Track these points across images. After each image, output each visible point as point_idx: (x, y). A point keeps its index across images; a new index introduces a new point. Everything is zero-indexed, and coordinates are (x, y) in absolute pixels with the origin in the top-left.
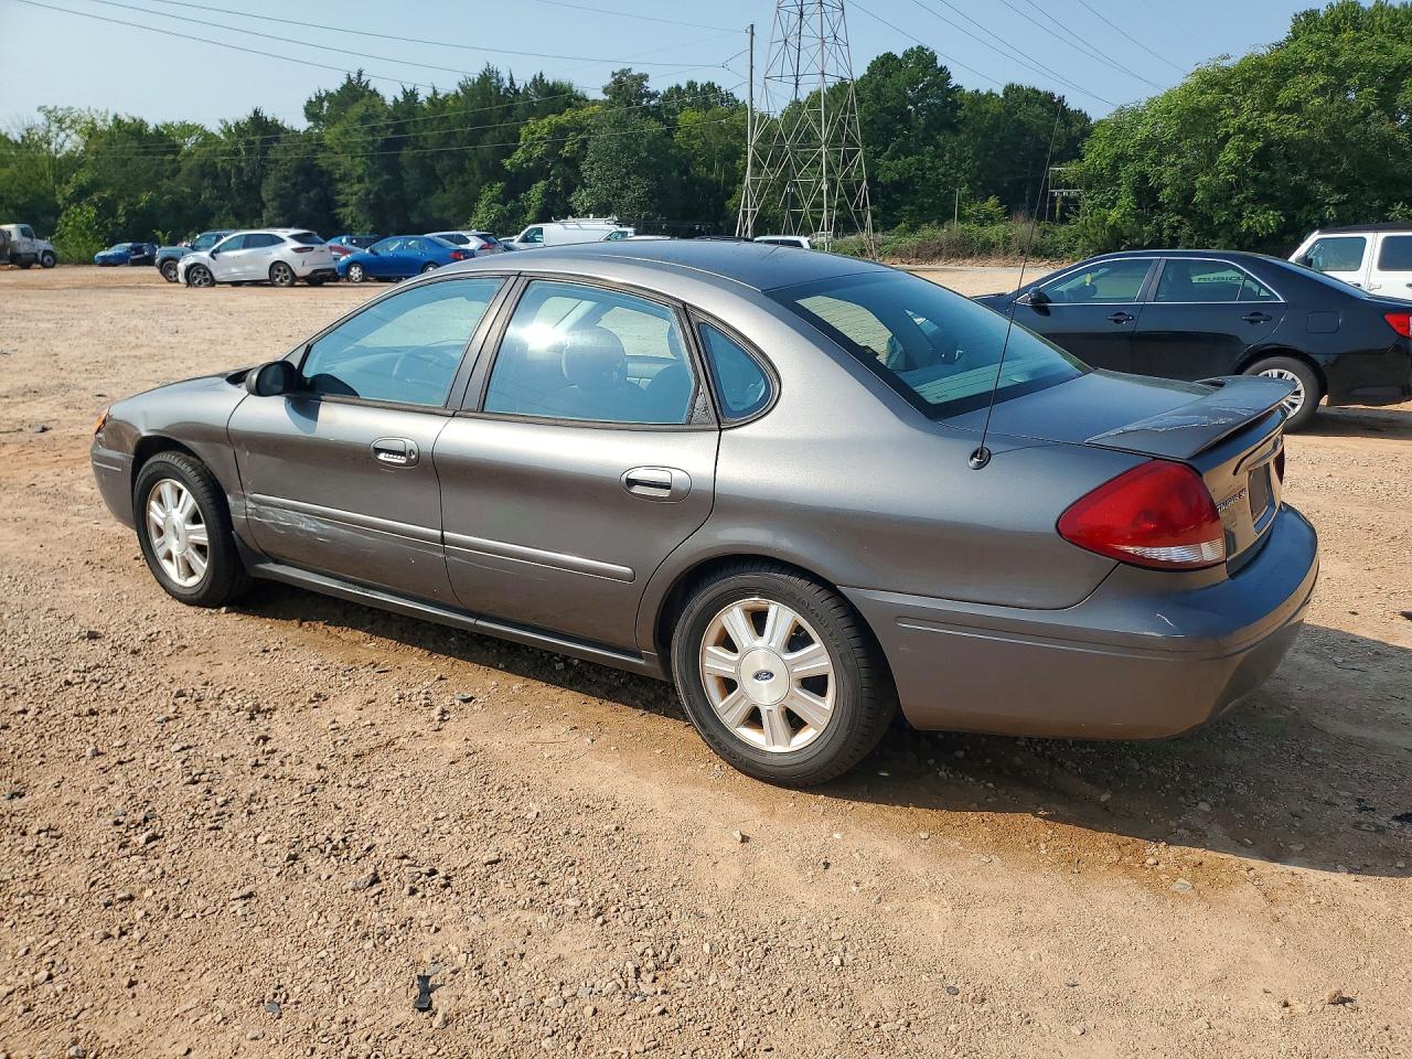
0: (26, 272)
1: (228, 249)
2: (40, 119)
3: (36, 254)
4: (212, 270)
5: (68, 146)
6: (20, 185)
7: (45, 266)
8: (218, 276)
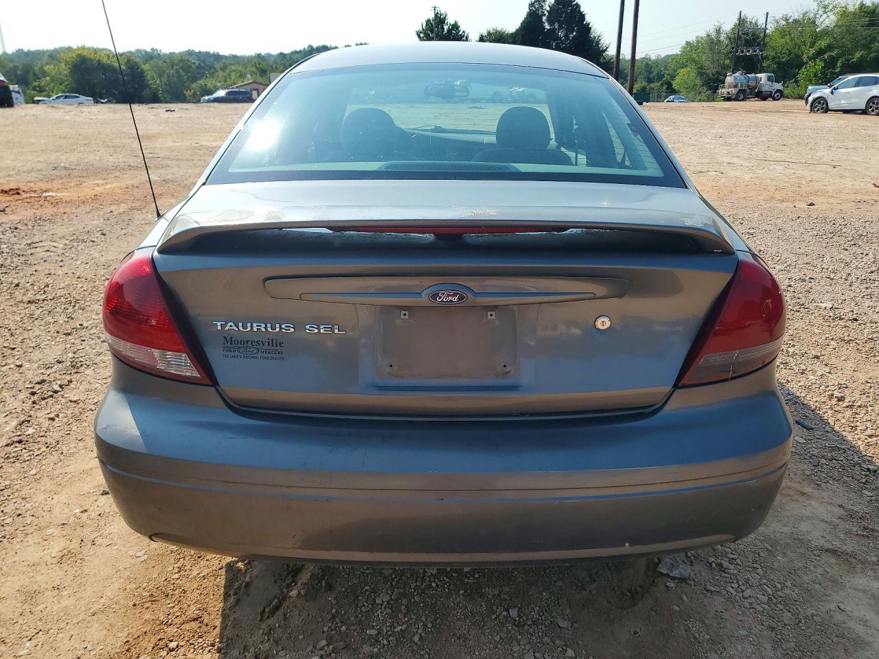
0: (764, 102)
1: (844, 88)
2: (814, 6)
3: (771, 92)
4: (829, 102)
5: (827, 22)
6: (788, 49)
7: (774, 99)
8: (831, 106)
